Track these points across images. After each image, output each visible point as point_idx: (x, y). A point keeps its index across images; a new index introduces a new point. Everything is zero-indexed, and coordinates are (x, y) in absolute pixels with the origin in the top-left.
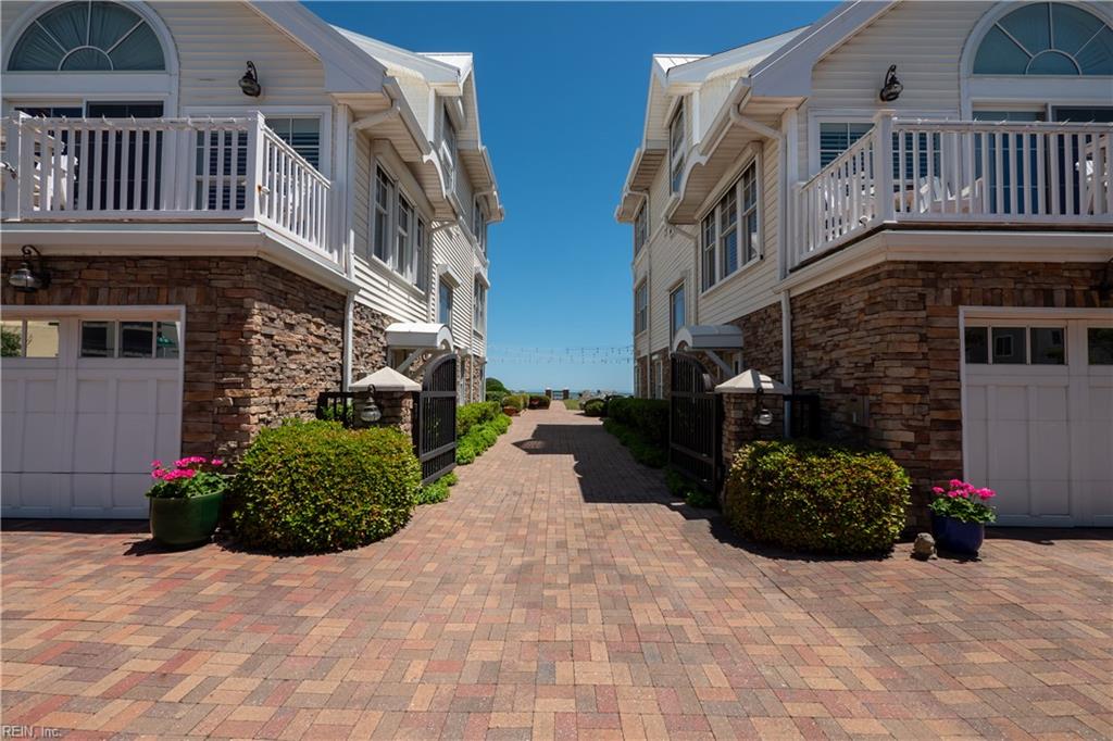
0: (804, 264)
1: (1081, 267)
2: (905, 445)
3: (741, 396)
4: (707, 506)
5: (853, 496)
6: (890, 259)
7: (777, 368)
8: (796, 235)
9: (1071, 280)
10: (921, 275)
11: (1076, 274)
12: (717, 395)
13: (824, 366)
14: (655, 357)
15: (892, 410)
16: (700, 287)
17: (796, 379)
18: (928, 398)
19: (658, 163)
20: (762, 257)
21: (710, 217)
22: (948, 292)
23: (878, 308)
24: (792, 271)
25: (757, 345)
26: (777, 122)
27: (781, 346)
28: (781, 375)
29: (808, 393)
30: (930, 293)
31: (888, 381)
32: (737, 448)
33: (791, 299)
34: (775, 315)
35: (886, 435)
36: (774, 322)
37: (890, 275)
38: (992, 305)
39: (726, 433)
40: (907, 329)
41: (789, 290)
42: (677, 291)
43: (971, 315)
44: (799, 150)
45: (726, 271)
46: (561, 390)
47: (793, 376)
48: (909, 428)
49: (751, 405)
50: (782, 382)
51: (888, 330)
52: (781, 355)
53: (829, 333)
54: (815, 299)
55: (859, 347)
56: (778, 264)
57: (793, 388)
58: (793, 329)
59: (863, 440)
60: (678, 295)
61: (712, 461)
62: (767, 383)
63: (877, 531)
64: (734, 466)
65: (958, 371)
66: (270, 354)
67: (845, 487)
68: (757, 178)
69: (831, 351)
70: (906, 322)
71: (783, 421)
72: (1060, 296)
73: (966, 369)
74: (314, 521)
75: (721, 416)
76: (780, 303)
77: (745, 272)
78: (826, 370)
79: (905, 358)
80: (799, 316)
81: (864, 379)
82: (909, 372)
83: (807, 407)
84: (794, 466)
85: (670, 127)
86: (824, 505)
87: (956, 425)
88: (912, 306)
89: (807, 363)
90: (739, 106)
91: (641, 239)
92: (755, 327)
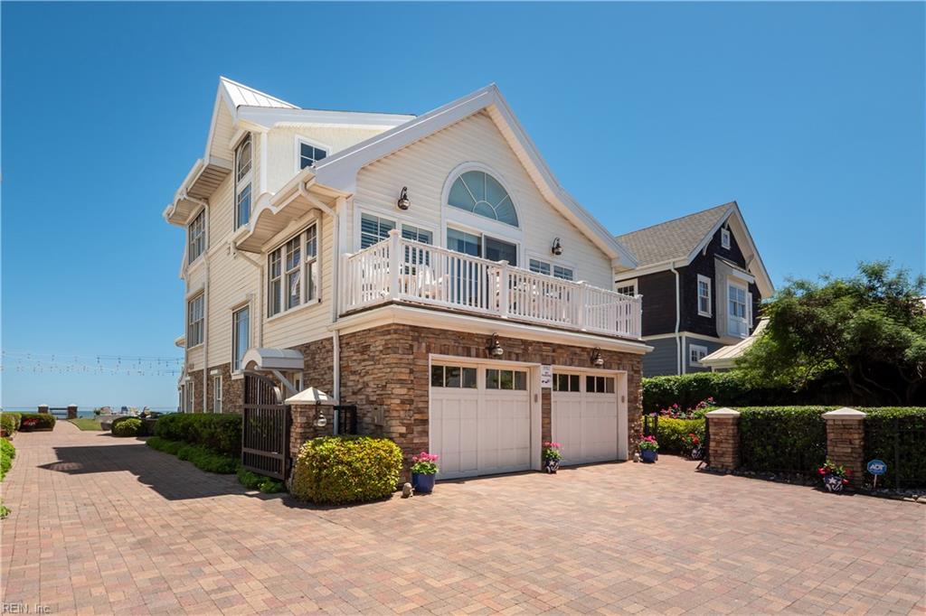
0: (348, 314)
1: (481, 337)
2: (401, 435)
3: (305, 407)
4: (279, 491)
5: (372, 466)
6: (396, 322)
7: (329, 387)
8: (344, 291)
9: (478, 343)
10: (411, 333)
11: (480, 340)
12: (287, 406)
13: (360, 386)
14: (212, 373)
15: (395, 414)
16: (265, 311)
17: (342, 395)
18: (413, 406)
19: (221, 179)
20: (320, 301)
21: (276, 254)
22: (424, 344)
23: (389, 351)
24: (341, 316)
25: (315, 368)
26: (332, 203)
27: (333, 370)
28: (332, 392)
29: (349, 405)
30: (415, 344)
31: (393, 396)
32: (302, 444)
33: (340, 337)
34: (329, 347)
35: (392, 429)
36: (328, 351)
37: (396, 332)
38: (444, 354)
39: (293, 434)
40: (403, 365)
41: (339, 330)
42: (241, 311)
43: (435, 359)
44: (348, 228)
45: (290, 305)
46: (66, 407)
47: (340, 393)
48: (403, 424)
49: (312, 413)
50: (333, 397)
51: (394, 365)
52: (332, 377)
53: (363, 364)
54: (355, 340)
55: (379, 375)
56: (331, 309)
57: (340, 401)
58: (340, 359)
59: (379, 432)
60: (242, 315)
61: (282, 457)
62: (323, 398)
63: (384, 484)
64: (300, 456)
65: (428, 391)
67: (368, 461)
68: (317, 236)
69: (365, 376)
70: (403, 361)
71: (333, 424)
72: (474, 352)
73: (431, 389)
75: (290, 422)
76: (332, 338)
77: (307, 308)
78: (361, 389)
79: (401, 382)
80: (345, 350)
81: (382, 395)
82: (404, 391)
83: (348, 415)
84: (339, 450)
85: (236, 151)
86: (356, 473)
87: (425, 422)
88: (406, 351)
89: (350, 384)
90: (306, 184)
91: (196, 249)
92: (313, 354)
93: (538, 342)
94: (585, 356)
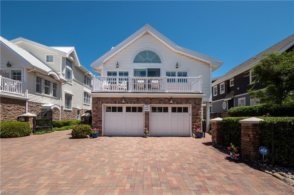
2: (94, 124)
10: (97, 99)
11: (120, 99)
22: (101, 102)
30: (98, 102)
40: (94, 107)
43: (104, 105)
48: (94, 121)
65: (102, 113)
66: (4, 111)
72: (117, 102)
74: (4, 134)
82: (95, 113)
87: (101, 121)
93: (144, 98)
94: (167, 100)
